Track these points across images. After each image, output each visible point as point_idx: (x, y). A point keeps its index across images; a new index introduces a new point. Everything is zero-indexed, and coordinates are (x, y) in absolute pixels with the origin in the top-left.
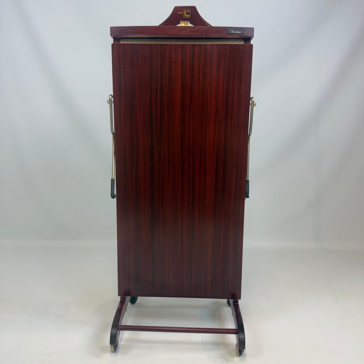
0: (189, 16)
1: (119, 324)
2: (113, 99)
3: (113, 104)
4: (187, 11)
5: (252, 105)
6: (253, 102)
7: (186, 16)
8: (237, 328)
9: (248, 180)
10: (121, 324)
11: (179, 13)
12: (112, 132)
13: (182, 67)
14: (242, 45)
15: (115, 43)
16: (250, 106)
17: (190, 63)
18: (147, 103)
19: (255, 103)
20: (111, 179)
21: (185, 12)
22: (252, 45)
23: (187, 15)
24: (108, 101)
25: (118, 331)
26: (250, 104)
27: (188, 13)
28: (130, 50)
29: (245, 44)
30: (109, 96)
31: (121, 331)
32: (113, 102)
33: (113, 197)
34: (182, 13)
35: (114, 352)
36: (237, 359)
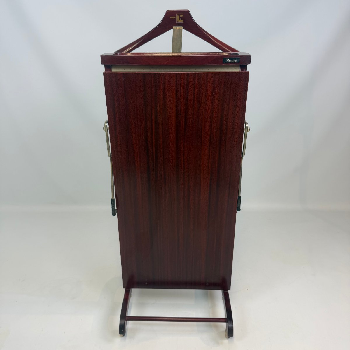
0: (182, 21)
1: (126, 315)
2: (108, 126)
3: (108, 130)
4: (180, 16)
5: (246, 130)
6: (247, 128)
7: (179, 21)
8: (227, 317)
9: (239, 196)
10: (127, 315)
11: (171, 18)
12: (110, 156)
13: (177, 95)
14: (238, 73)
15: (107, 71)
16: (244, 131)
17: (184, 92)
18: (142, 130)
19: (249, 129)
20: (112, 199)
21: (178, 18)
22: (248, 73)
23: (180, 19)
24: (104, 128)
25: (126, 321)
26: (244, 129)
27: (180, 18)
28: (123, 79)
29: (241, 71)
30: (105, 124)
31: (128, 321)
32: (108, 128)
33: (114, 214)
34: (175, 18)
35: (123, 337)
36: (226, 341)
